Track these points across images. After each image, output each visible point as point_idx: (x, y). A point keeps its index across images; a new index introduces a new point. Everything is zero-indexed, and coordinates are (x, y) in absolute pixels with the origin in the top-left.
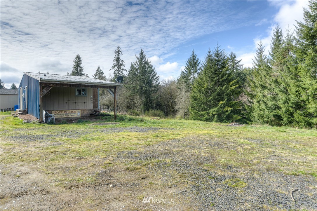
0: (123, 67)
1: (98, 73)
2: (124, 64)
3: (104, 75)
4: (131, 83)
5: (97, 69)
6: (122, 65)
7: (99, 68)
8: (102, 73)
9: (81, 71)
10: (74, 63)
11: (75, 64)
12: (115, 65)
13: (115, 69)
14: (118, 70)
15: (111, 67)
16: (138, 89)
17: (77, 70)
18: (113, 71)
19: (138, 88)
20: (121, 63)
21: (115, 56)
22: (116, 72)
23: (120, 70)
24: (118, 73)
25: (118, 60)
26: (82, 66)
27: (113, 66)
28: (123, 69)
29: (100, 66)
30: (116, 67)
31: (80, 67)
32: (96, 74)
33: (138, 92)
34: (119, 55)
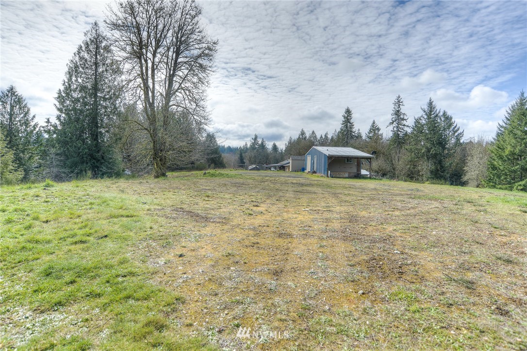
0: (404, 122)
1: (373, 130)
2: (405, 118)
3: (380, 132)
4: (415, 144)
5: (371, 125)
6: (403, 119)
7: (374, 123)
8: (379, 129)
9: (351, 128)
10: (343, 118)
11: (344, 120)
12: (394, 120)
13: (394, 125)
14: (397, 127)
15: (389, 123)
16: (423, 153)
17: (347, 127)
18: (391, 128)
19: (423, 151)
20: (402, 117)
21: (394, 109)
22: (395, 129)
23: (401, 126)
24: (398, 131)
25: (397, 113)
26: (352, 121)
27: (392, 122)
28: (404, 125)
29: (375, 121)
30: (395, 123)
31: (350, 123)
32: (370, 131)
33: (423, 156)
34: (399, 107)
